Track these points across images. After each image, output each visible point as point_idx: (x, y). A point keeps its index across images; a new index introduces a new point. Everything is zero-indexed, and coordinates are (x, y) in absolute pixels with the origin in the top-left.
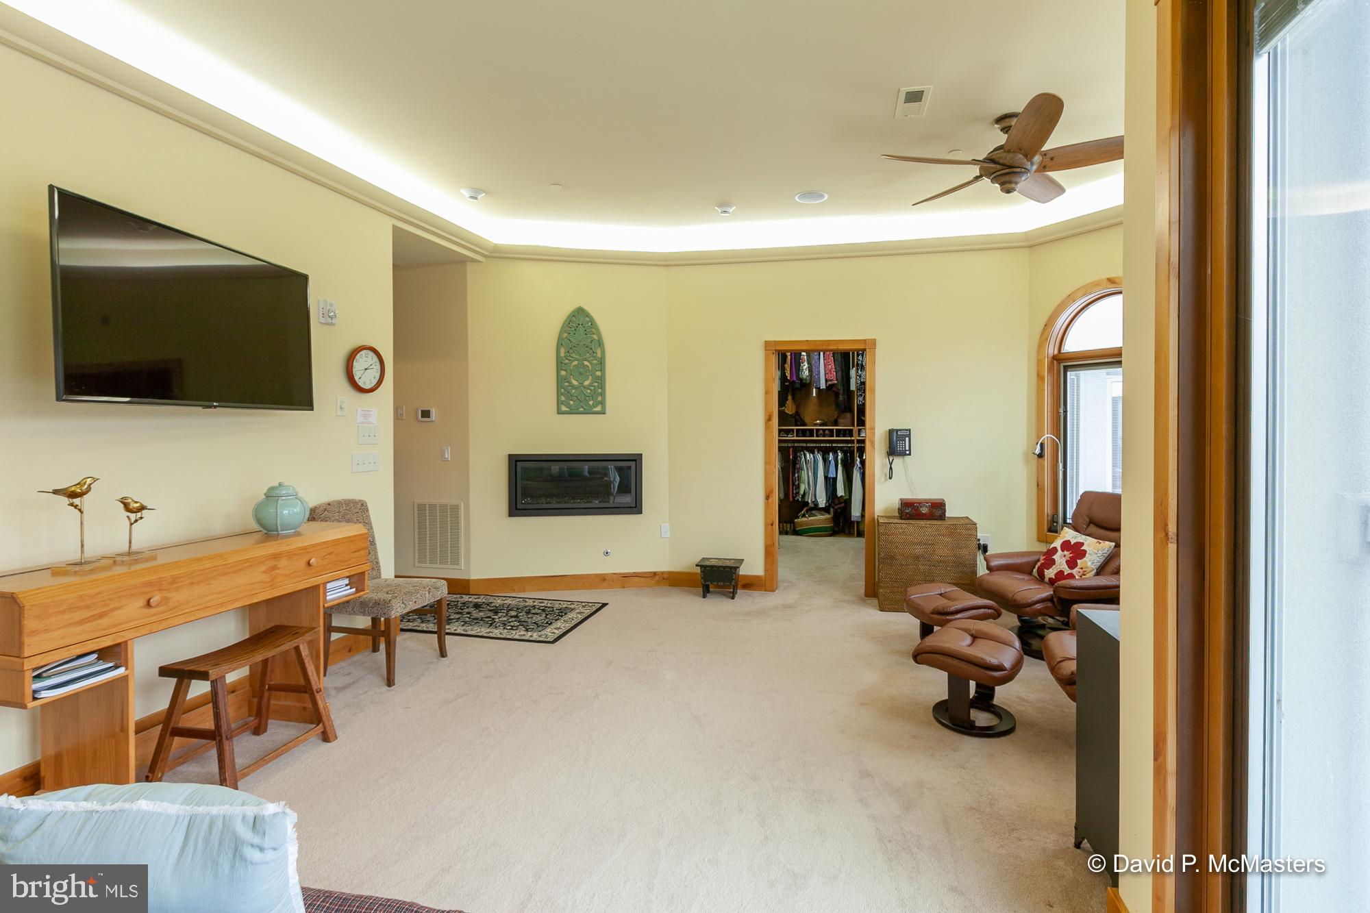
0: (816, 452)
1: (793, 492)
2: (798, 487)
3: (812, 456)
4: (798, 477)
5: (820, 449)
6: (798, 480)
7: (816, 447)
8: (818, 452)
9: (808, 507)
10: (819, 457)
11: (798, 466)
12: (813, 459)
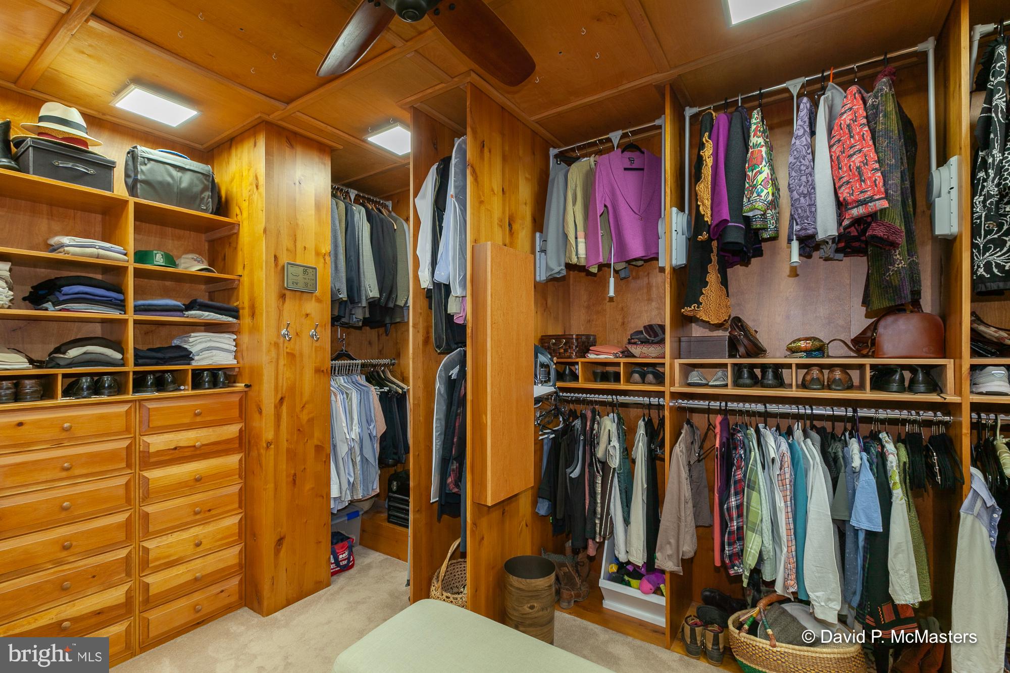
0: (798, 433)
1: (723, 549)
2: (740, 536)
3: (784, 447)
4: (739, 507)
5: (811, 424)
6: (740, 515)
7: (798, 417)
8: (806, 435)
9: (772, 597)
10: (811, 450)
11: (739, 475)
12: (788, 455)
